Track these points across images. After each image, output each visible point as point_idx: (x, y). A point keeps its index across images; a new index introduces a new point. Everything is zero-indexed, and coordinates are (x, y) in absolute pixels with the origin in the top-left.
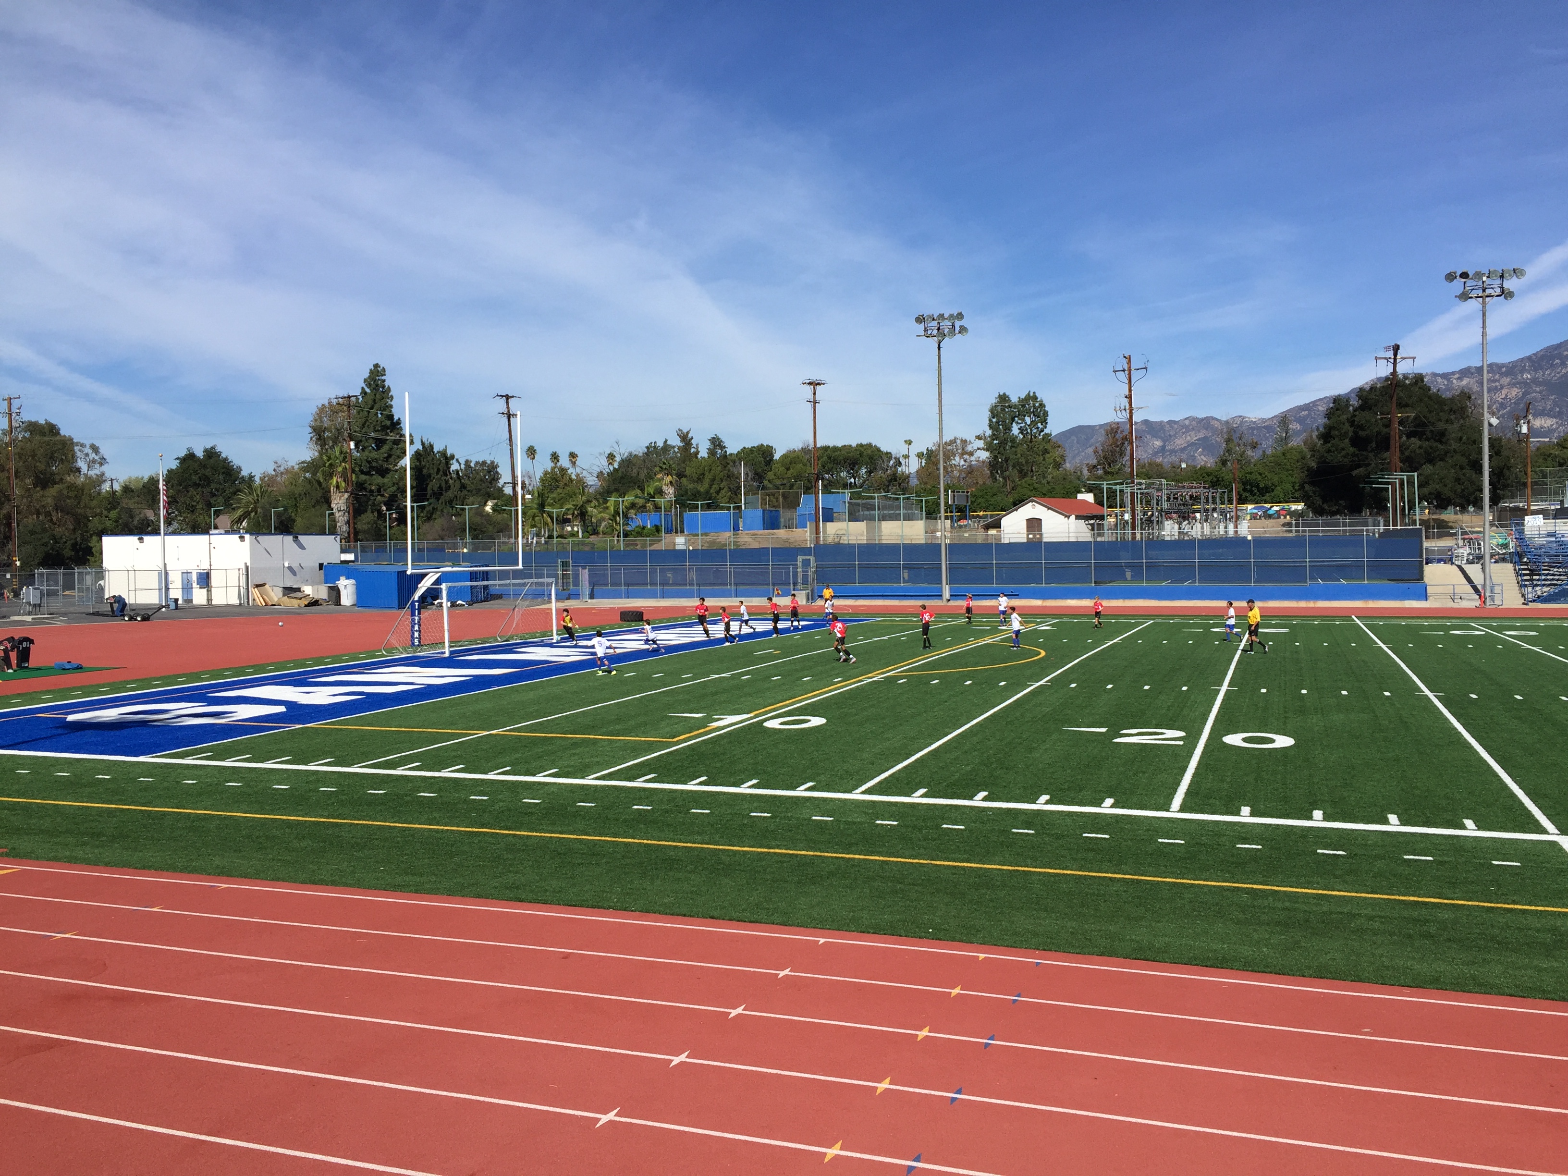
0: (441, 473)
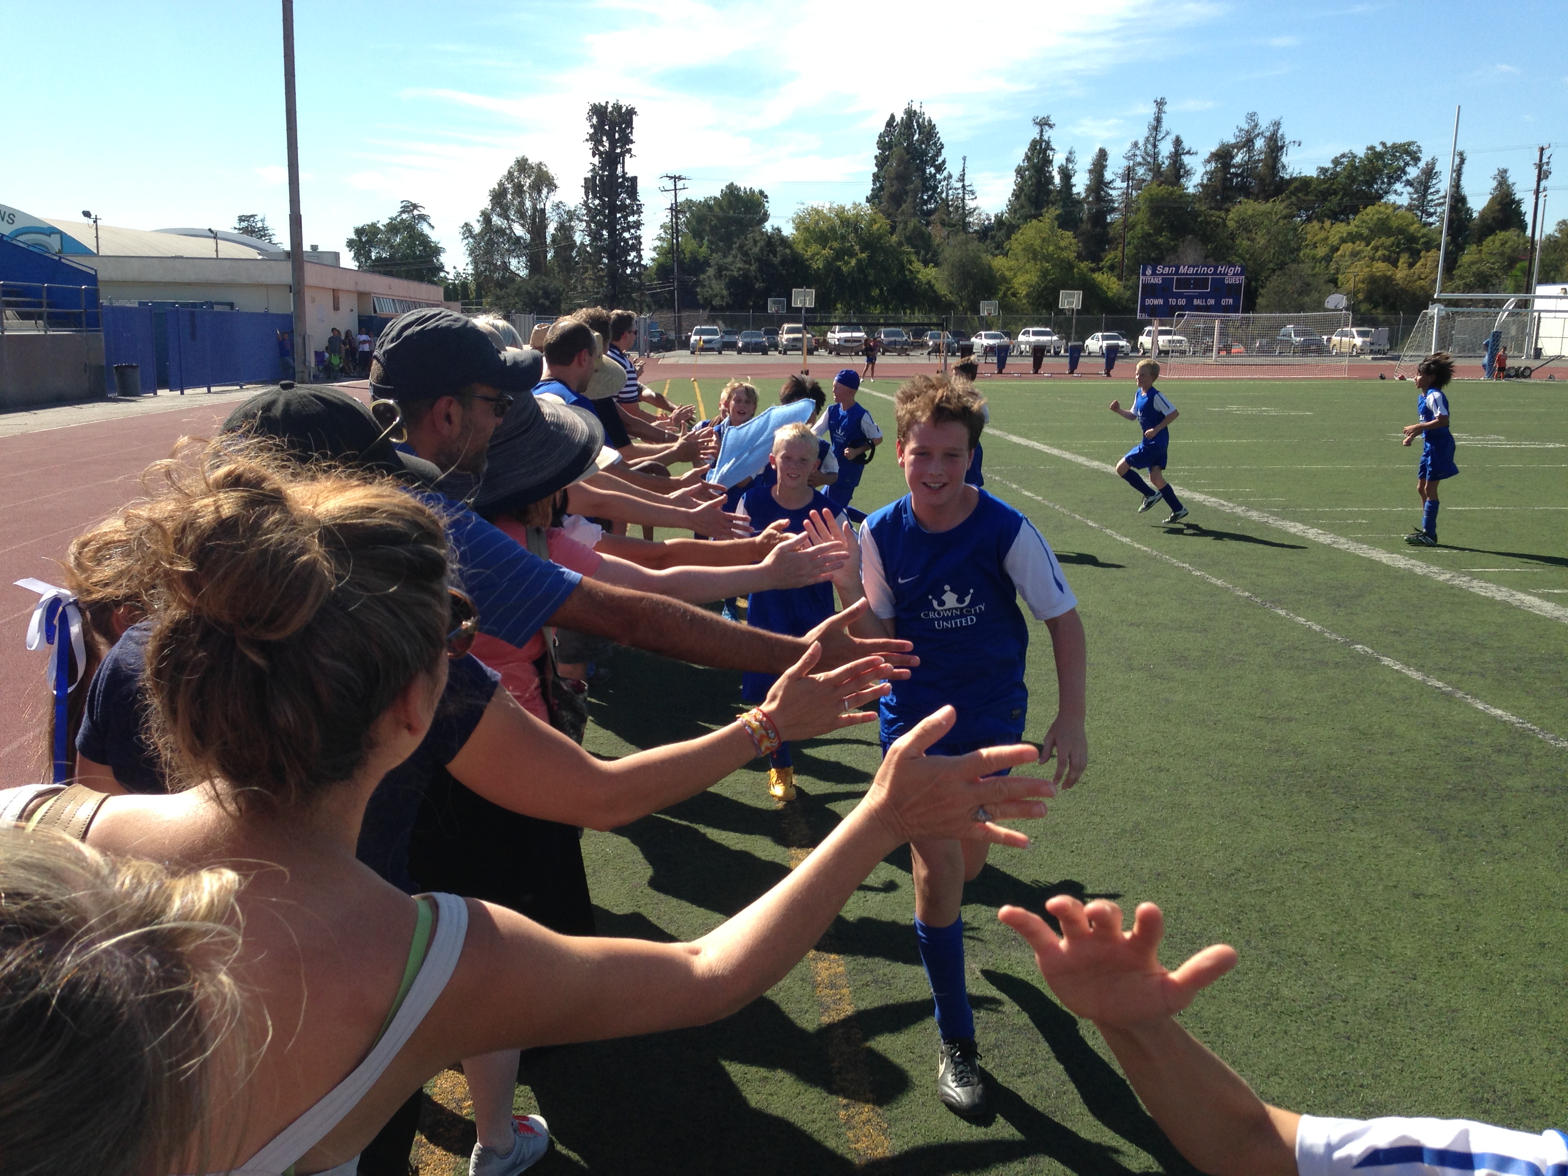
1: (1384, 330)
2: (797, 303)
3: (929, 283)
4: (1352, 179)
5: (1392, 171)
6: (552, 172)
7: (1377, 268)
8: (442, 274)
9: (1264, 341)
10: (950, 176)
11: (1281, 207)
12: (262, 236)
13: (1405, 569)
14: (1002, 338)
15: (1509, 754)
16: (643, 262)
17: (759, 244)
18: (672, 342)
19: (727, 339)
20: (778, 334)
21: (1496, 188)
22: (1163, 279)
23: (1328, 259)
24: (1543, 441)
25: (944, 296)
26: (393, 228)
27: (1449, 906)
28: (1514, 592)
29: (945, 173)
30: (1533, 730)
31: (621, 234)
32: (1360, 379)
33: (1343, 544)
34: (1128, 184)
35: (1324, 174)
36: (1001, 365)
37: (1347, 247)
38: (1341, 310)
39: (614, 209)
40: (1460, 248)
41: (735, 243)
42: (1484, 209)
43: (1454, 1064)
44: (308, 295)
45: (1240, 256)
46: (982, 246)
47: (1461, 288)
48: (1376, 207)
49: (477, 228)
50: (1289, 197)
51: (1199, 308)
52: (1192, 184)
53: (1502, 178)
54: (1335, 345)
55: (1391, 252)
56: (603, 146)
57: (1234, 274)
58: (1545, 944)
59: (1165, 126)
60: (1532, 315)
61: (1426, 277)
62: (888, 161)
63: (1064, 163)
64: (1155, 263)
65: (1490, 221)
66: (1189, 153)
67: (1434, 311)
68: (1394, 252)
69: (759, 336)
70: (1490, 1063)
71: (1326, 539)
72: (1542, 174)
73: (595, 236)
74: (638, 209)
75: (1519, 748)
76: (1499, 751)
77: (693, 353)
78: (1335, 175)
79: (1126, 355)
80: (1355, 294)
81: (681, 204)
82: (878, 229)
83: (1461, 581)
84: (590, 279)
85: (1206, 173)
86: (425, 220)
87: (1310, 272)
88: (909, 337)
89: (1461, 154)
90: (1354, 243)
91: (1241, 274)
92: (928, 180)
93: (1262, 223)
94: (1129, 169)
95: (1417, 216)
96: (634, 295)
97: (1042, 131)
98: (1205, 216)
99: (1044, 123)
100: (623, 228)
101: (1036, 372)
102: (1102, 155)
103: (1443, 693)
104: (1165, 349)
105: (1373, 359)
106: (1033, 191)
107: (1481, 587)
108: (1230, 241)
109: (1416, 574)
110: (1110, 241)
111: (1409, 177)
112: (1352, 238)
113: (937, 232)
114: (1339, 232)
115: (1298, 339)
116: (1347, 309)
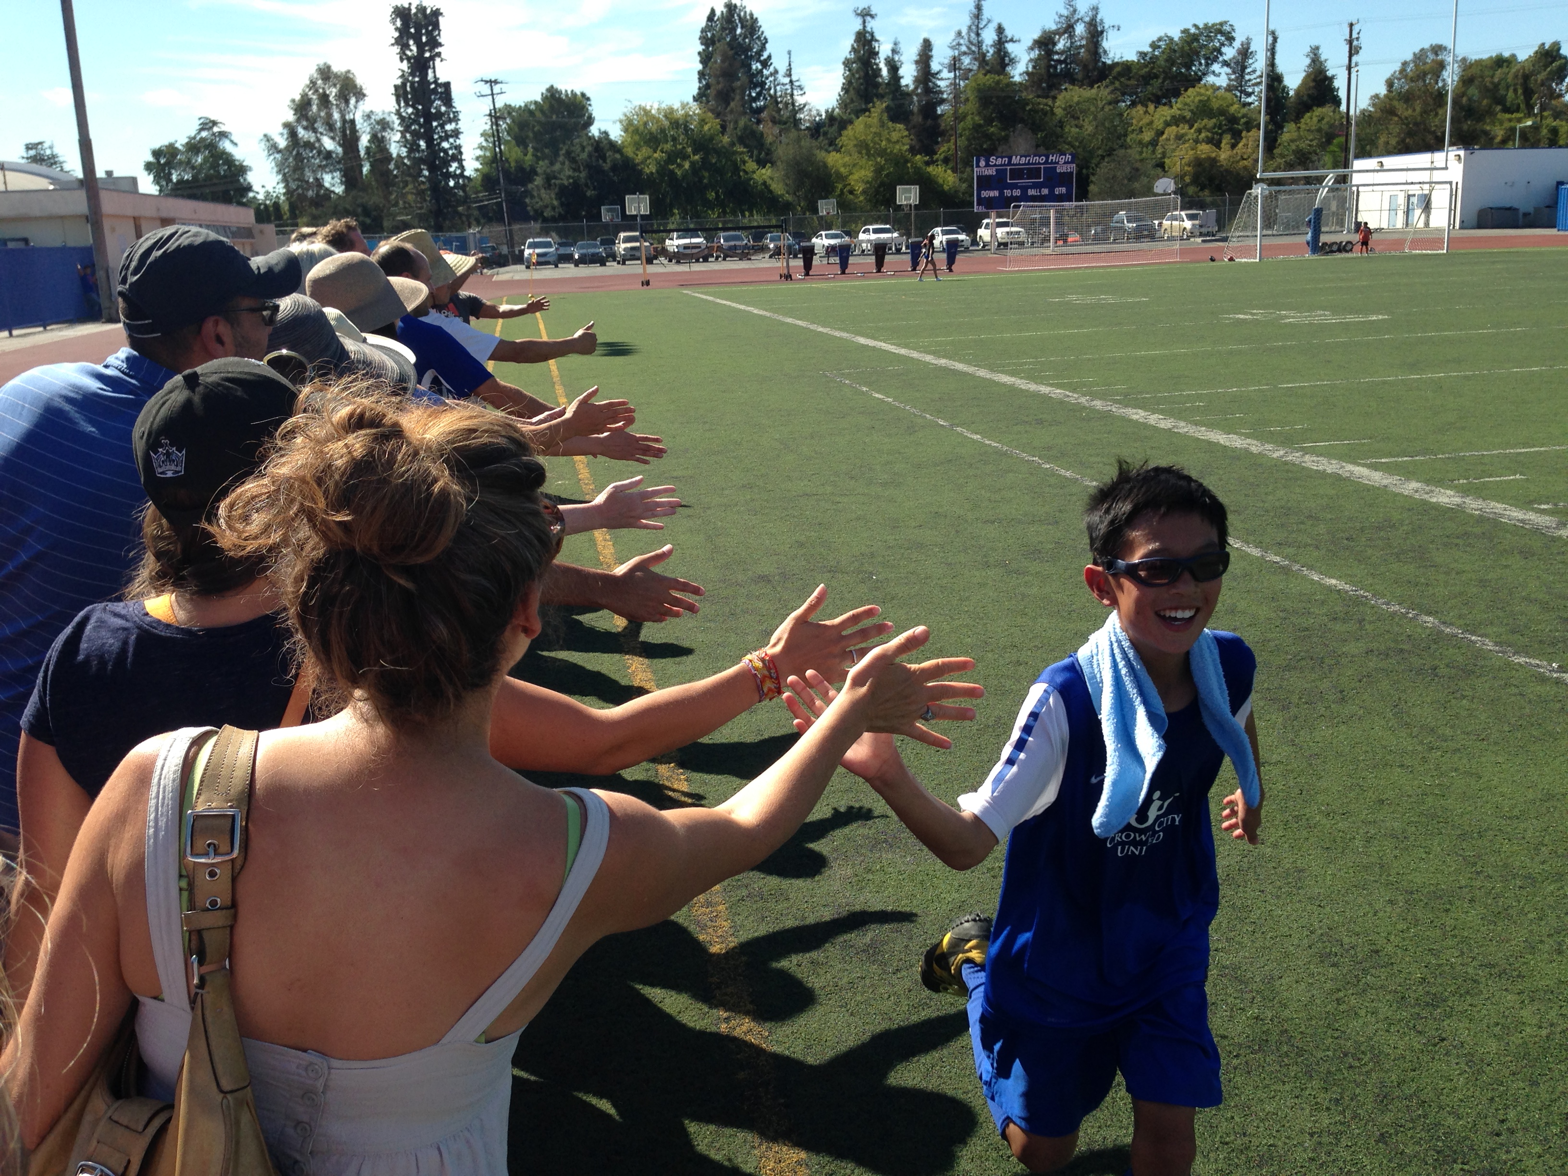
1: (1212, 212)
2: (631, 210)
3: (764, 183)
4: (1171, 61)
5: (1208, 52)
6: (359, 81)
7: (1201, 151)
8: (251, 195)
9: (1099, 228)
10: (776, 72)
11: (1106, 93)
12: (52, 164)
13: (1241, 449)
14: (843, 237)
15: (1344, 621)
16: (466, 173)
17: (586, 150)
18: (506, 256)
19: (562, 251)
20: (615, 243)
21: (1310, 65)
22: (997, 170)
23: (1154, 143)
24: (1366, 314)
25: (782, 196)
26: (193, 147)
27: (1292, 771)
28: (1344, 464)
29: (772, 69)
30: (1366, 597)
31: (439, 144)
32: (1191, 262)
33: (1184, 428)
34: (955, 74)
35: (1143, 59)
36: (844, 265)
37: (1172, 131)
38: (1170, 194)
39: (429, 117)
40: (1279, 127)
41: (562, 149)
42: (1299, 87)
43: (1304, 922)
44: (107, 225)
45: (1069, 144)
46: (815, 143)
47: (1282, 166)
48: (1197, 89)
49: (282, 143)
50: (1112, 83)
51: (1034, 199)
52: (1018, 72)
53: (1315, 55)
54: (1166, 230)
55: (1214, 133)
56: (411, 50)
57: (1065, 163)
58: (1383, 801)
59: (986, 13)
60: (1351, 189)
61: (1249, 157)
62: (711, 58)
63: (890, 54)
64: (988, 153)
65: (1305, 98)
66: (1012, 40)
67: (1258, 190)
68: (1216, 133)
69: (595, 246)
70: (1336, 918)
71: (1166, 424)
72: (1353, 50)
73: (413, 148)
74: (455, 117)
75: (1353, 615)
76: (1335, 619)
77: (528, 267)
78: (1154, 59)
79: (967, 250)
80: (1182, 178)
81: (500, 110)
82: (709, 129)
83: (1294, 457)
84: (412, 193)
85: (1031, 60)
86: (227, 137)
87: (1137, 157)
88: (749, 241)
89: (1273, 33)
90: (1178, 126)
91: (1072, 162)
92: (754, 75)
93: (1089, 109)
94: (955, 59)
95: (1236, 96)
96: (460, 209)
97: (864, 22)
98: (1033, 104)
99: (865, 14)
100: (440, 137)
101: (879, 271)
102: (927, 45)
103: (1282, 567)
104: (1003, 241)
105: (1203, 241)
106: (862, 84)
107: (1313, 461)
108: (1059, 129)
109: (1252, 453)
110: (943, 134)
111: (1226, 58)
112: (1176, 121)
113: (768, 130)
114: (1163, 116)
115: (1130, 225)
116: (1175, 193)
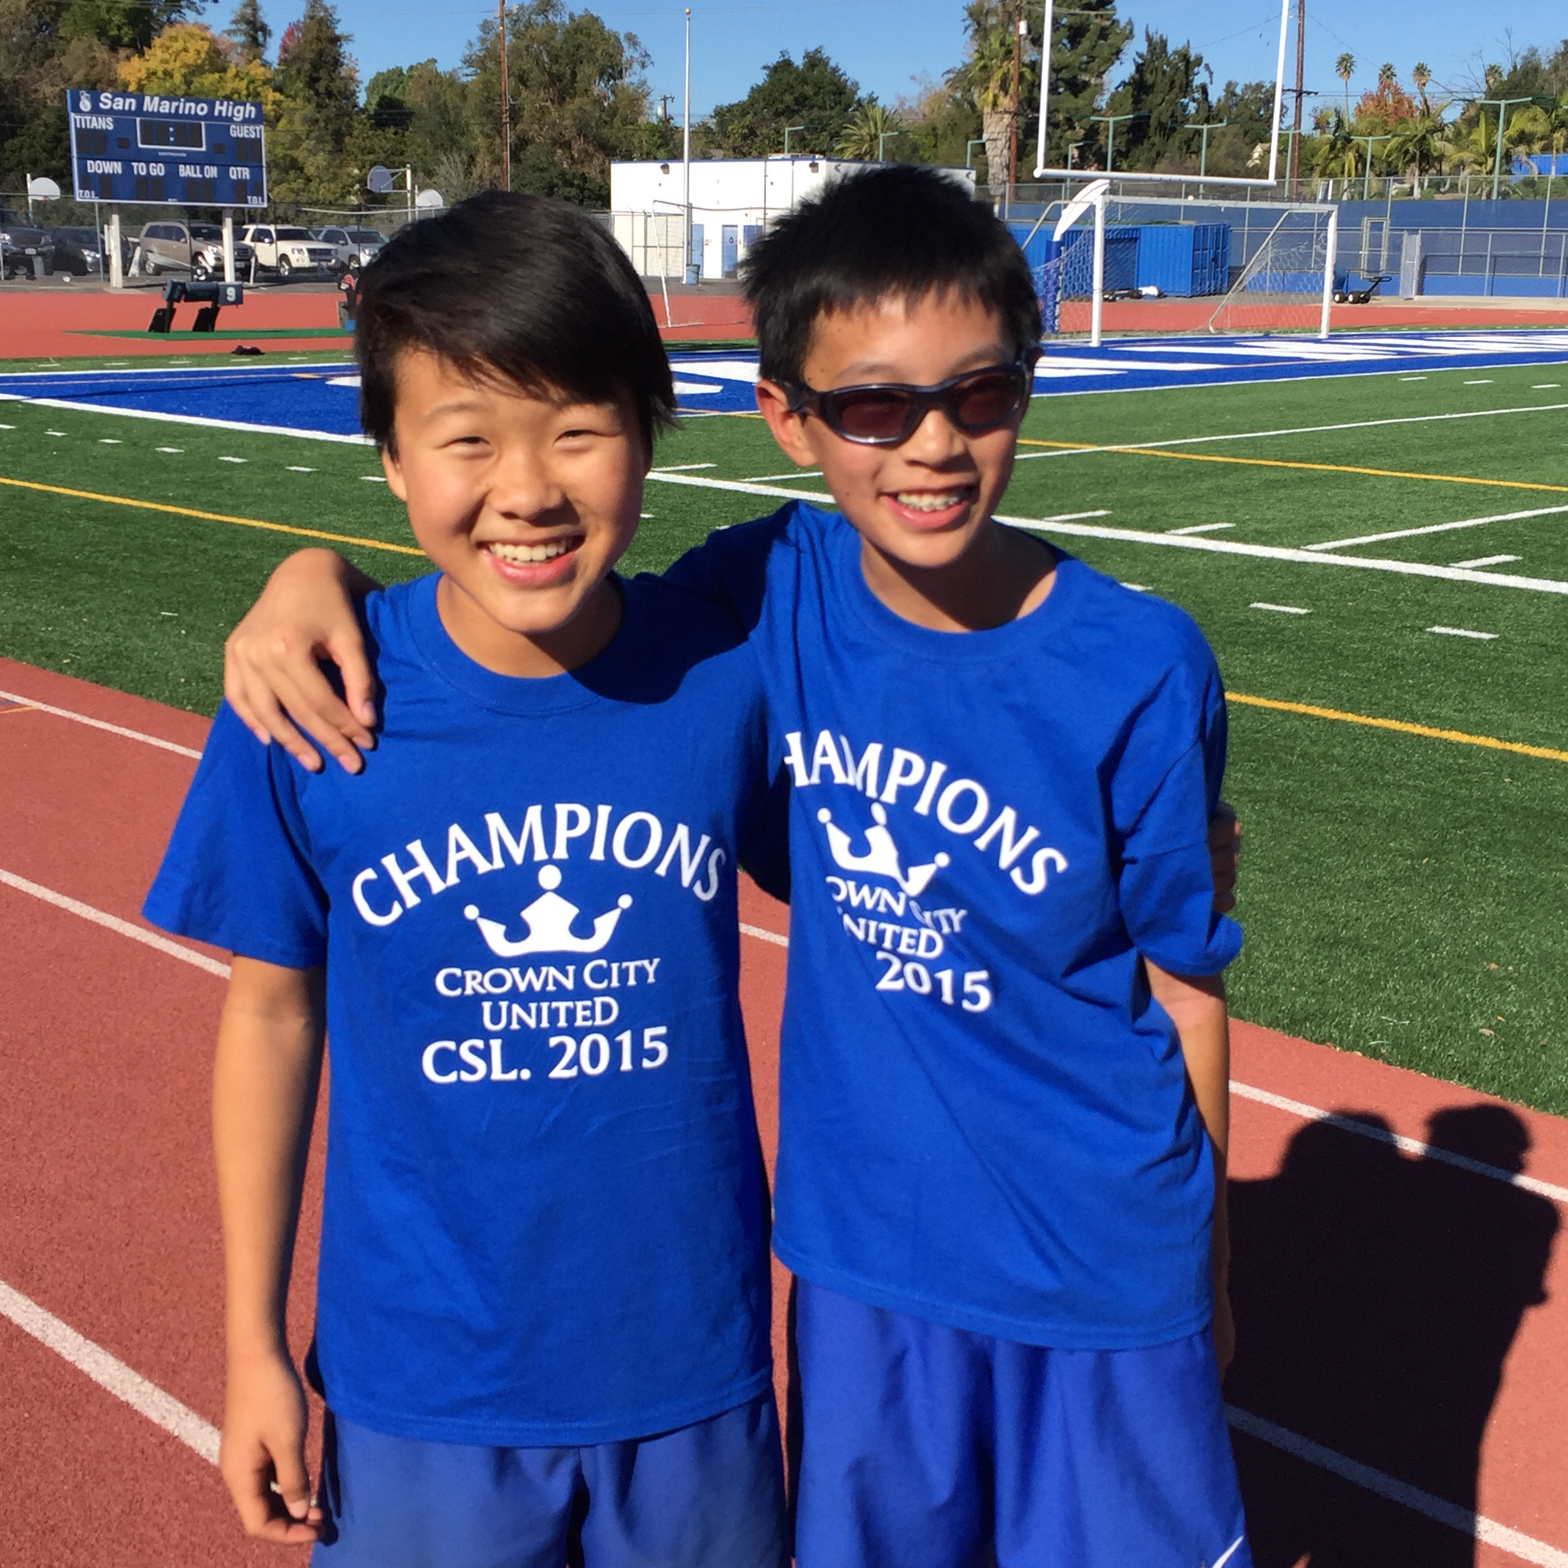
0: (1176, 90)
22: (115, 121)
57: (245, 120)
91: (257, 120)
